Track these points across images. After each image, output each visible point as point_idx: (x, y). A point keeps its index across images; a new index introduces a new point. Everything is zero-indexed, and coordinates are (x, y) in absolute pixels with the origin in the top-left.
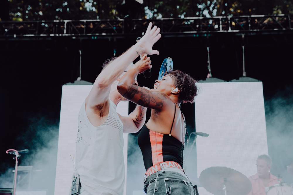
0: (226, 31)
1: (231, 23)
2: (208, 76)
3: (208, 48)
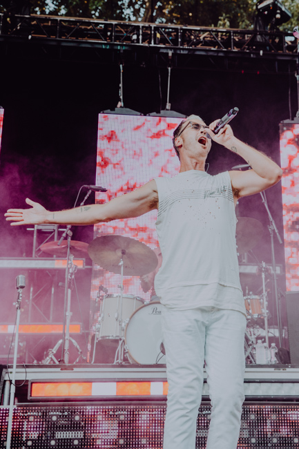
0: (147, 45)
2: (119, 106)
3: (121, 66)
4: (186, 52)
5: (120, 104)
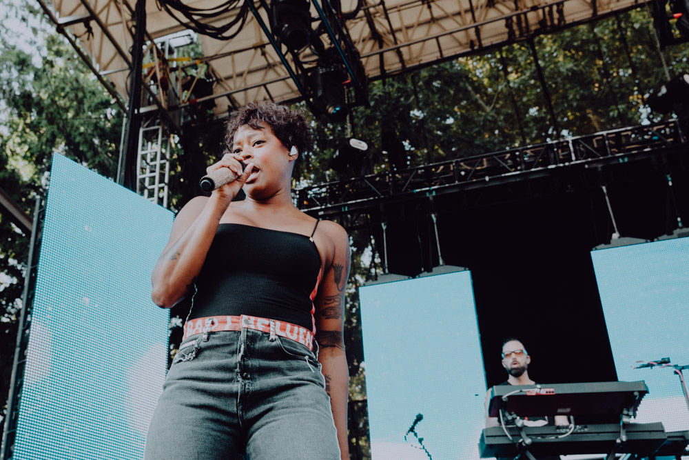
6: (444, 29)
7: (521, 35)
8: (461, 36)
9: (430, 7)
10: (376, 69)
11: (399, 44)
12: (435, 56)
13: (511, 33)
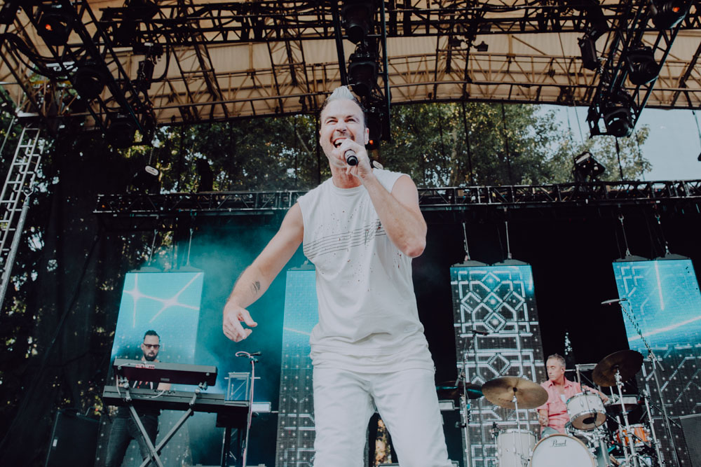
0: (485, 204)
1: (491, 194)
2: (466, 259)
3: (464, 224)
4: (518, 207)
5: (467, 257)
6: (262, 96)
7: (311, 109)
8: (271, 102)
9: (252, 78)
10: (207, 115)
11: (224, 101)
12: (250, 113)
13: (304, 106)
